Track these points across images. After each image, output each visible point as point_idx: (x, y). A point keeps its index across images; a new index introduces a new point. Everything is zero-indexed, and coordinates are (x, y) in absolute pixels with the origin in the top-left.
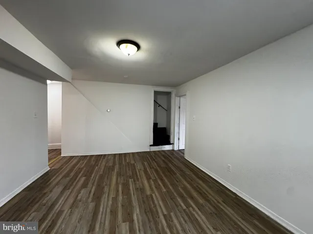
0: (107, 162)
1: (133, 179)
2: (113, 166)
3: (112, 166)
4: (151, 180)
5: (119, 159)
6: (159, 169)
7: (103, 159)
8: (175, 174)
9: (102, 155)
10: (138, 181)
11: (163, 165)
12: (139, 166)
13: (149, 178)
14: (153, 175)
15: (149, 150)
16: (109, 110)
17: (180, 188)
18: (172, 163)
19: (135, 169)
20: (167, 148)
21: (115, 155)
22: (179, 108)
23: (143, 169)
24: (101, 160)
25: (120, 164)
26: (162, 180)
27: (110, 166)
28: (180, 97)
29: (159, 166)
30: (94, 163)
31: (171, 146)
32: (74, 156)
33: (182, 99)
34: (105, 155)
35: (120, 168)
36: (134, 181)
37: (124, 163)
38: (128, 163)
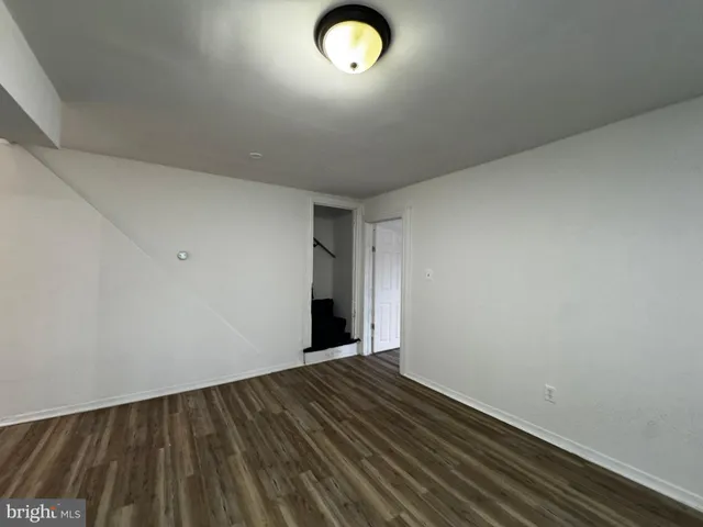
0: (191, 421)
1: (310, 472)
2: (221, 433)
3: (218, 435)
4: (364, 461)
5: (228, 403)
6: (361, 419)
7: (170, 412)
8: (413, 427)
9: (161, 399)
10: (330, 474)
11: (365, 405)
12: (302, 421)
13: (355, 458)
14: (360, 444)
15: (301, 364)
16: (183, 256)
17: (453, 471)
18: (381, 393)
19: (297, 432)
20: (345, 351)
21: (206, 392)
22: (374, 249)
23: (318, 427)
24: (166, 416)
25: (241, 422)
26: (390, 452)
27: (209, 436)
28: (374, 222)
29: (358, 410)
30: (143, 437)
31: (355, 345)
32: (48, 421)
33: (379, 228)
34: (172, 398)
35: (249, 439)
36: (319, 478)
37: (250, 417)
38: (260, 413)
